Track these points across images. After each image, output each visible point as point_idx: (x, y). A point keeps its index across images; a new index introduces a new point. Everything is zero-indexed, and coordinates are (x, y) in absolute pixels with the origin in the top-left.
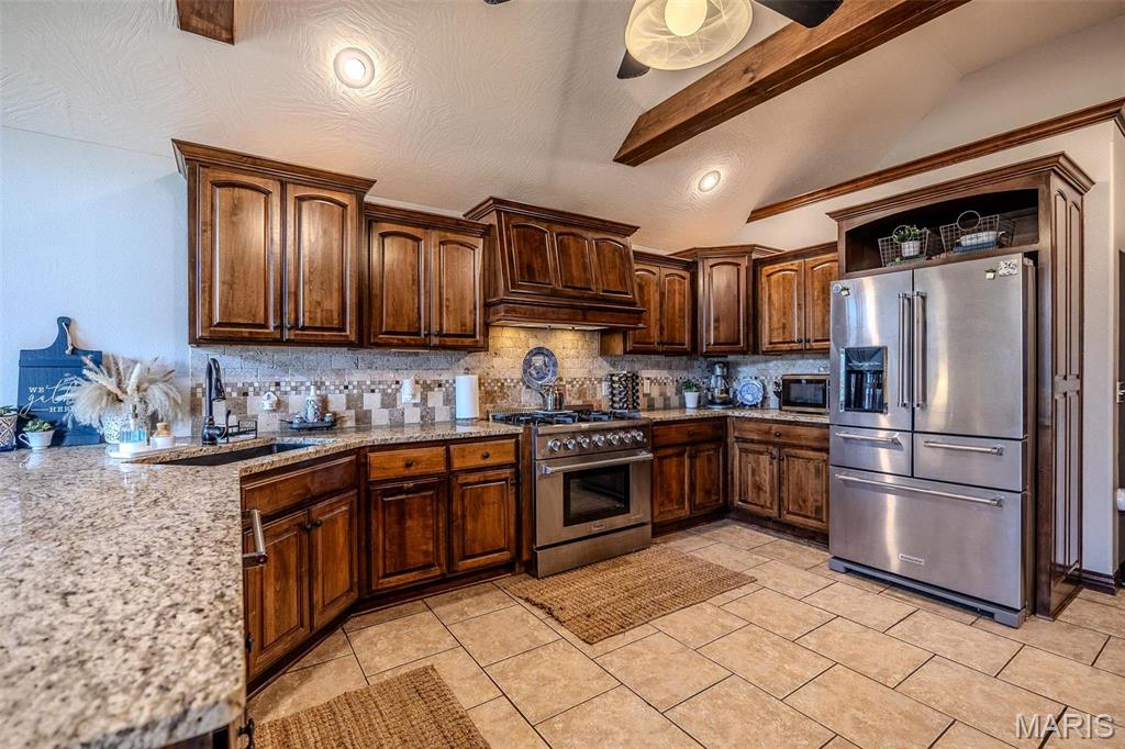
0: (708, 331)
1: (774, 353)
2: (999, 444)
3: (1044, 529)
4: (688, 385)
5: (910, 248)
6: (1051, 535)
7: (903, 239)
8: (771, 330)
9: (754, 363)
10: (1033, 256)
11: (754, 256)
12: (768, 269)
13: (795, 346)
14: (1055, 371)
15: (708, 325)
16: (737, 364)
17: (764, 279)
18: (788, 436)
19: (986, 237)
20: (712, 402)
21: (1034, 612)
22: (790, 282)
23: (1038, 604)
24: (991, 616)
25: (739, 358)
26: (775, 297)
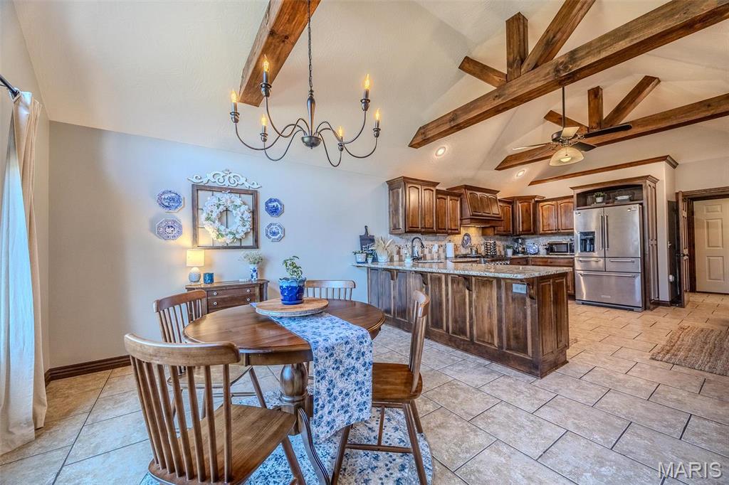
0: (519, 227)
1: (544, 234)
2: (633, 259)
3: (647, 285)
4: (508, 247)
5: (599, 200)
6: (650, 286)
7: (597, 196)
8: (543, 226)
9: (533, 238)
10: (641, 204)
11: (536, 199)
12: (541, 204)
13: (554, 231)
14: (649, 238)
15: (519, 224)
16: (525, 239)
17: (540, 208)
18: (554, 262)
19: (626, 197)
20: (518, 253)
21: (645, 309)
22: (551, 209)
23: (645, 307)
24: (633, 310)
25: (526, 236)
26: (545, 214)
